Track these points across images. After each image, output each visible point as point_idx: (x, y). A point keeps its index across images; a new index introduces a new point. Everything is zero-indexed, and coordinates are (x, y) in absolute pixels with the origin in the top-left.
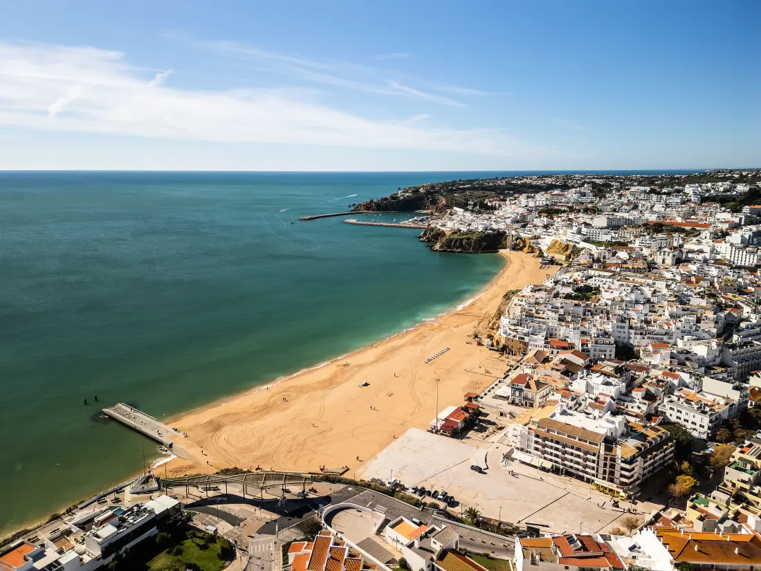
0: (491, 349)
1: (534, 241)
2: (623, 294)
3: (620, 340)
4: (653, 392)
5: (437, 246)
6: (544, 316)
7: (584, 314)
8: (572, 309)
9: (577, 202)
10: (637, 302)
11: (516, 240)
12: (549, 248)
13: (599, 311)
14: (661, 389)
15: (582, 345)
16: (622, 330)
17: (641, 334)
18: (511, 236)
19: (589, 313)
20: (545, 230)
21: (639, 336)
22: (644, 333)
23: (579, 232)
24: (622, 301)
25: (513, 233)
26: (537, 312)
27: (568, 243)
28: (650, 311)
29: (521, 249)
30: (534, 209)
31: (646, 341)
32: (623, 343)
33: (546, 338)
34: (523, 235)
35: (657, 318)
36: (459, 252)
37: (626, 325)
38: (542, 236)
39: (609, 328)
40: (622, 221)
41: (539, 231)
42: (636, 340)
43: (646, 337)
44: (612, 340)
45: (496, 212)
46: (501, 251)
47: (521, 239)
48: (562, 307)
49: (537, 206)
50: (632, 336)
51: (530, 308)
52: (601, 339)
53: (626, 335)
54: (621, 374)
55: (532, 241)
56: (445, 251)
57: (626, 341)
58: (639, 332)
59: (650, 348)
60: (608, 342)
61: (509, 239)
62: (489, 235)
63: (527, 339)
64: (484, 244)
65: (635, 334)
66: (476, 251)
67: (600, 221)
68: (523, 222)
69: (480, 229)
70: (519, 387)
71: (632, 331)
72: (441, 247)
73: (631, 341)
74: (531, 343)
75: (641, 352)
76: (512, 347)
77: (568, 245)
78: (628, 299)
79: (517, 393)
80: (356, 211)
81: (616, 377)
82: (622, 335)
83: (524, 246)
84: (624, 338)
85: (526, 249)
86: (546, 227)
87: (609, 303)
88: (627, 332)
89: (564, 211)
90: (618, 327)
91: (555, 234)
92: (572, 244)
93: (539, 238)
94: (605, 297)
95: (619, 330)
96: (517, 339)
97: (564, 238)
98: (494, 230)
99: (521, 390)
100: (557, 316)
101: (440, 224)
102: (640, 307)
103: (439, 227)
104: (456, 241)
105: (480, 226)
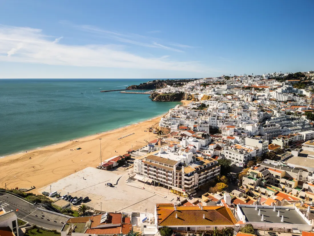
0: (154, 133)
1: (196, 96)
2: (218, 106)
3: (213, 125)
4: (221, 146)
5: (155, 99)
6: (180, 117)
7: (199, 115)
8: (193, 113)
9: (217, 81)
10: (223, 109)
11: (189, 96)
12: (202, 98)
13: (205, 113)
14: (224, 144)
15: (194, 128)
16: (214, 121)
17: (223, 122)
18: (186, 94)
19: (201, 115)
20: (201, 91)
21: (221, 123)
22: (224, 121)
23: (214, 91)
24: (217, 109)
25: (188, 93)
26: (177, 115)
27: (210, 95)
28: (228, 113)
29: (191, 100)
30: (199, 84)
31: (225, 126)
32: (214, 127)
33: (178, 126)
34: (191, 94)
35: (231, 115)
36: (164, 101)
37: (216, 118)
38: (199, 94)
39: (208, 120)
40: (234, 86)
41: (198, 91)
42: (220, 125)
43: (225, 123)
44: (208, 125)
45: (183, 86)
46: (182, 101)
47: (191, 95)
48: (189, 113)
49: (200, 83)
50: (218, 123)
51: (175, 114)
52: (203, 125)
53: (215, 123)
54: (205, 137)
55: (195, 96)
56: (158, 101)
57: (215, 126)
58: (221, 121)
59: (226, 128)
60: (206, 126)
61: (186, 95)
62: (177, 94)
63: (170, 127)
64: (175, 98)
65: (220, 122)
66: (171, 101)
67: (225, 87)
68: (192, 89)
69: (174, 92)
70: (152, 145)
71: (218, 121)
72: (156, 99)
73: (218, 126)
74: (171, 128)
75: (222, 130)
76: (164, 131)
77: (209, 96)
78: (220, 108)
79: (152, 148)
80: (128, 89)
81: (202, 139)
82: (214, 123)
83: (192, 98)
84: (215, 124)
85: (192, 100)
86: (202, 90)
87: (211, 110)
88: (216, 121)
89: (211, 84)
90: (212, 119)
91: (205, 92)
92: (211, 96)
93: (198, 94)
94: (210, 108)
95: (213, 120)
96: (165, 127)
97: (208, 94)
98: (179, 92)
99: (153, 146)
100: (186, 116)
101: (159, 91)
102: (224, 111)
103: (158, 92)
104: (163, 97)
105: (174, 90)
